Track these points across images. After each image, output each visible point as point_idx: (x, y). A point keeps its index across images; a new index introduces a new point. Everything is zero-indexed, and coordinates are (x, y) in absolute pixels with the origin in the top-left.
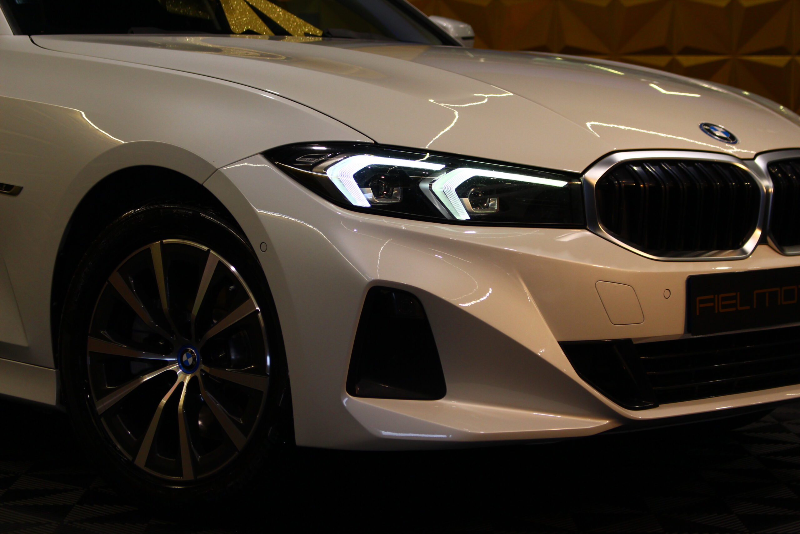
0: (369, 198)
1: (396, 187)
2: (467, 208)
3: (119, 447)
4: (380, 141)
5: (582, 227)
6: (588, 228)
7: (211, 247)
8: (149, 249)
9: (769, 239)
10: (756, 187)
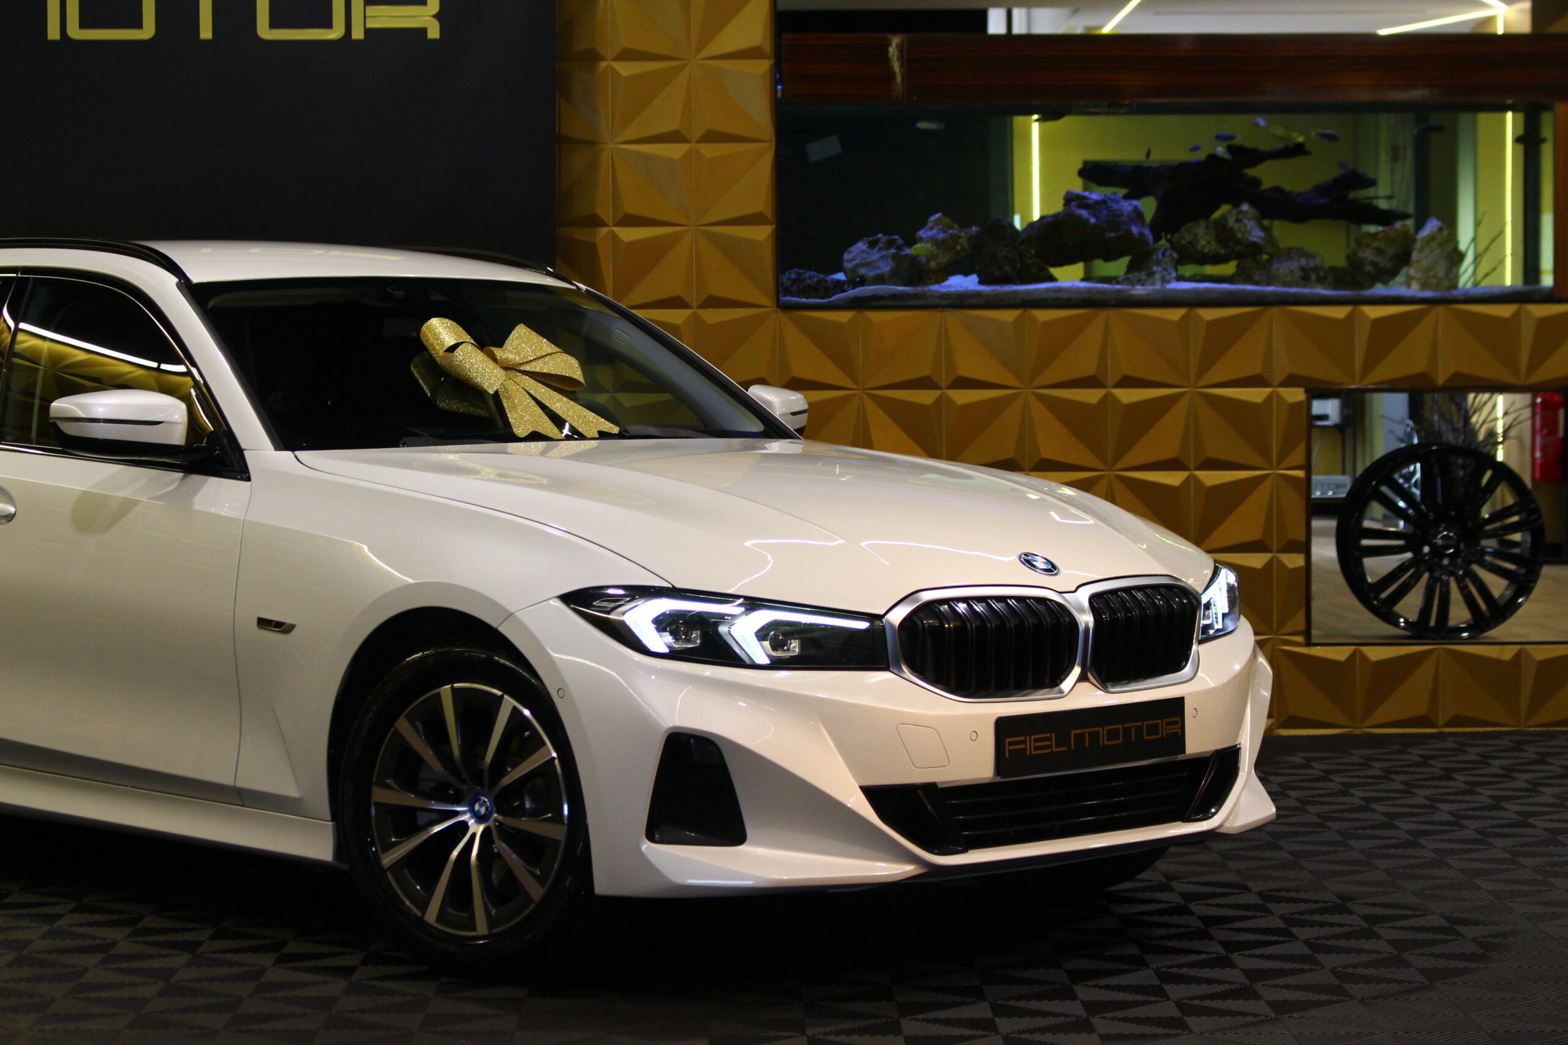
0: (666, 641)
1: (695, 630)
2: (767, 651)
3: (408, 903)
4: (678, 586)
5: (886, 669)
6: (891, 669)
7: (505, 691)
8: (438, 694)
9: (1089, 675)
10: (1074, 623)
